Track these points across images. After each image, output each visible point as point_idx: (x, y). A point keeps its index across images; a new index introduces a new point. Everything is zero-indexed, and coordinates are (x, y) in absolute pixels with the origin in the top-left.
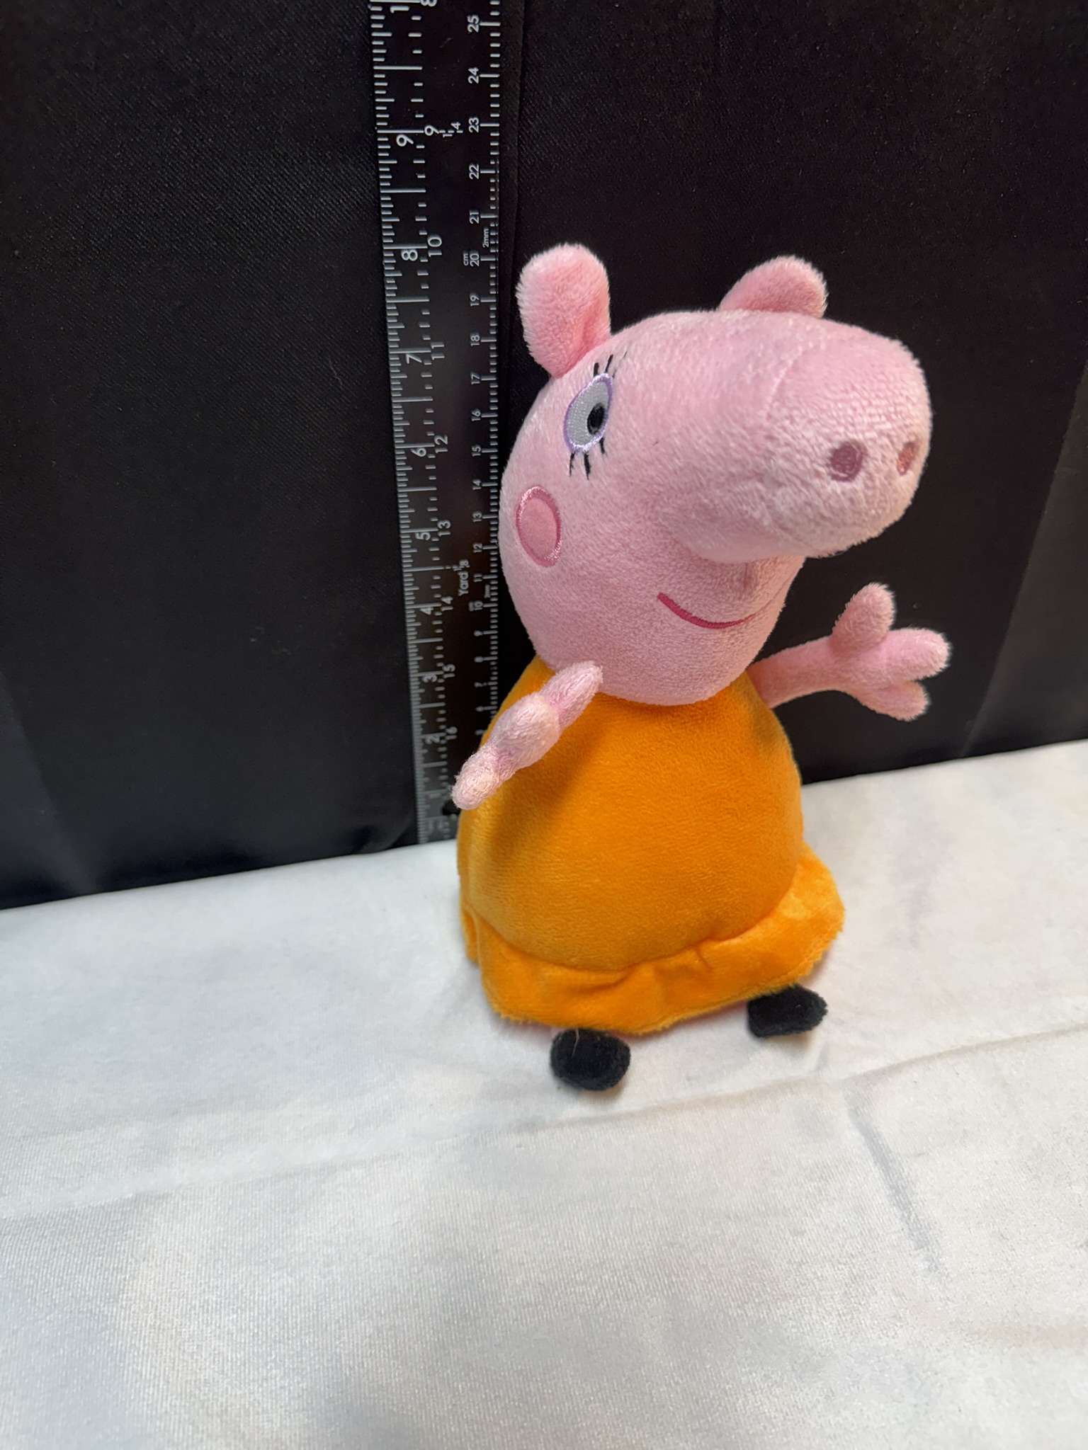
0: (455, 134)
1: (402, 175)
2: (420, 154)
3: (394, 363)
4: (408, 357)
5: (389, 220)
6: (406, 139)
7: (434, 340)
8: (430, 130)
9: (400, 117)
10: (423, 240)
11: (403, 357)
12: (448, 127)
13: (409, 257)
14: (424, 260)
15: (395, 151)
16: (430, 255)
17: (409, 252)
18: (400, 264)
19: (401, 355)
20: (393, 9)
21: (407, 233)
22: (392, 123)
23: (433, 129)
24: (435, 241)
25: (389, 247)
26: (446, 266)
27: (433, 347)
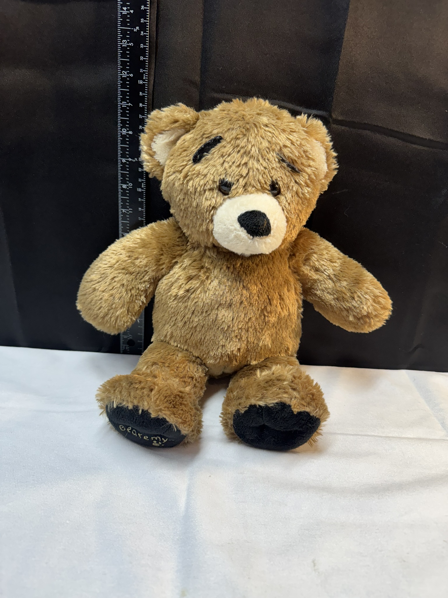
0: (136, 161)
1: (123, 169)
2: (128, 164)
3: (120, 212)
4: (123, 211)
5: (120, 178)
6: (125, 161)
7: (130, 208)
8: (130, 159)
9: (123, 156)
10: (128, 184)
11: (122, 211)
12: (134, 159)
13: (124, 187)
14: (128, 189)
15: (122, 163)
16: (129, 187)
17: (124, 186)
18: (122, 189)
19: (122, 210)
20: (123, 134)
21: (124, 182)
22: (121, 157)
23: (131, 159)
24: (131, 184)
25: (120, 184)
26: (133, 191)
27: (130, 209)
